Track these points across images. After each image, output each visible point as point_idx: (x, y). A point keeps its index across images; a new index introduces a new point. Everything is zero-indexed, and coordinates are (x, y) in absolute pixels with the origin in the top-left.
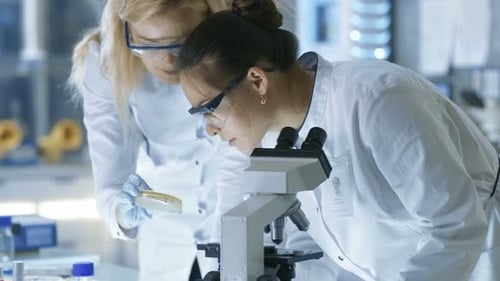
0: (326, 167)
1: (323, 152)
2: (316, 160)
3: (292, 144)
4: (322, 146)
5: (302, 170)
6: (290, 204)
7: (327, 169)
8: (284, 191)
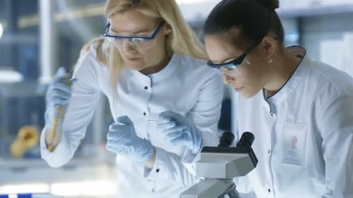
0: (254, 160)
1: (251, 149)
2: (247, 155)
3: (230, 144)
4: (251, 145)
5: (237, 162)
6: (229, 185)
7: (255, 161)
8: (224, 177)
